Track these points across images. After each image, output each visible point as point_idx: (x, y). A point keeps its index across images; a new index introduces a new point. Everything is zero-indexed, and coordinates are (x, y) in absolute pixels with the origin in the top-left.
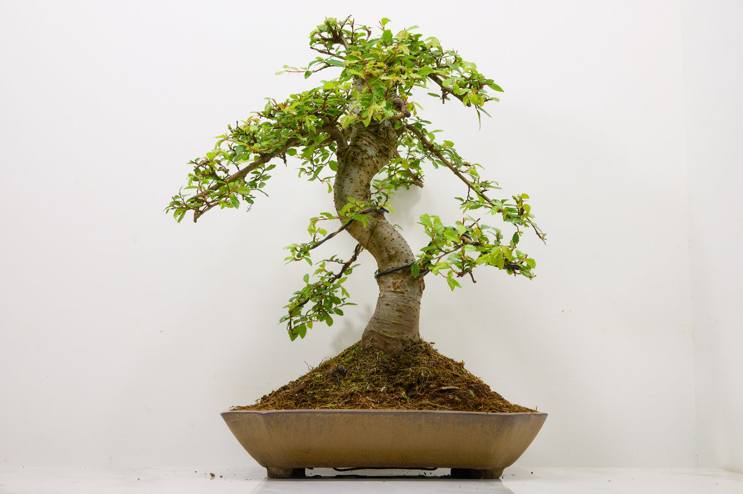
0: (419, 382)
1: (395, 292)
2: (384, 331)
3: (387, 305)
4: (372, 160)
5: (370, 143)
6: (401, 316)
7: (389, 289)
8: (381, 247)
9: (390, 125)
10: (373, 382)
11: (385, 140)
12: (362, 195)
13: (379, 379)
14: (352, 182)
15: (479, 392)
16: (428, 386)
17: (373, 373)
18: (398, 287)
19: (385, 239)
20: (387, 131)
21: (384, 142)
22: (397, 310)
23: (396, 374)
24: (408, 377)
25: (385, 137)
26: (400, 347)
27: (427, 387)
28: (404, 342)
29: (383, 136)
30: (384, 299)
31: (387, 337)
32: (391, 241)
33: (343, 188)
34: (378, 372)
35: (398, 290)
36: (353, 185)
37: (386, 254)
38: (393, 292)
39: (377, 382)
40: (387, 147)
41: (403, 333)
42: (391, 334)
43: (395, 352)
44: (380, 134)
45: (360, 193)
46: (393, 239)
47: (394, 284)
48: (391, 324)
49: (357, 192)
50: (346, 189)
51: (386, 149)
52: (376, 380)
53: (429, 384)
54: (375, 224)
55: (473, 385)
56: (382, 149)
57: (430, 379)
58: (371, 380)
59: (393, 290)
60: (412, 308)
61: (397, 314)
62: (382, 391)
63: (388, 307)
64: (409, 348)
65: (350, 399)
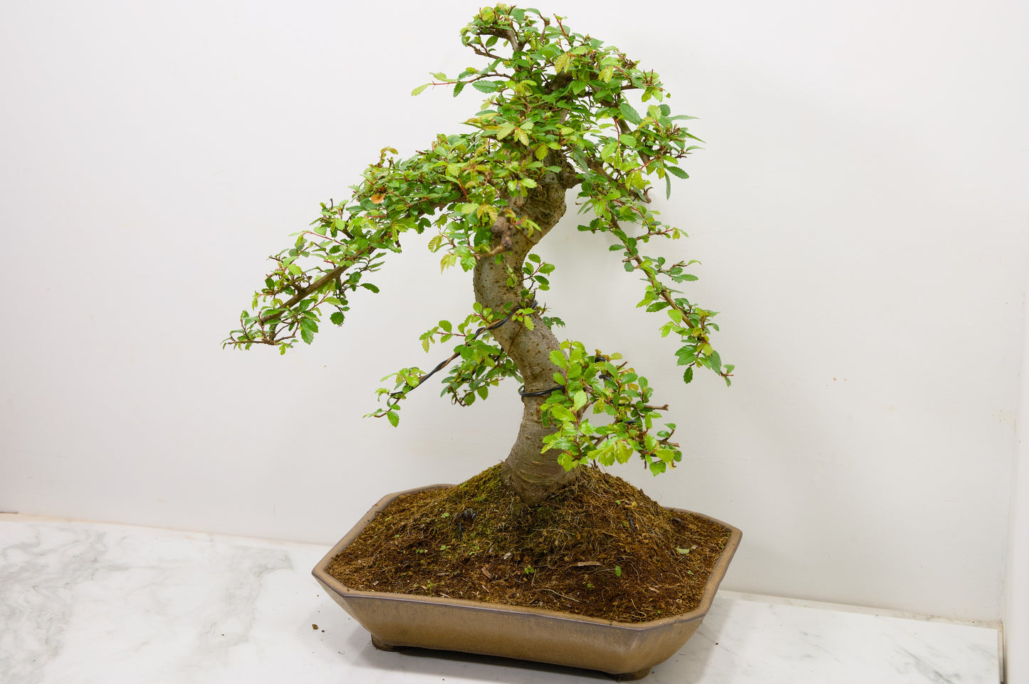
0: (552, 551)
1: (538, 423)
2: (521, 472)
3: (527, 438)
4: (522, 233)
7: (531, 418)
8: (523, 361)
9: (553, 179)
10: (498, 542)
11: (545, 202)
12: (504, 287)
13: (506, 539)
14: (492, 268)
15: (631, 566)
16: (561, 559)
17: (500, 530)
19: (528, 351)
20: (548, 191)
21: (543, 206)
22: (538, 447)
23: (529, 533)
24: (540, 543)
25: (544, 200)
26: (542, 494)
28: (546, 488)
29: (540, 198)
30: (525, 429)
31: (525, 481)
33: (480, 274)
34: (506, 529)
36: (493, 272)
37: (529, 371)
38: (536, 422)
40: (547, 212)
41: (545, 477)
42: (530, 477)
43: (534, 499)
44: (537, 196)
45: (502, 283)
46: (539, 352)
47: (538, 411)
48: (531, 464)
49: (497, 282)
50: (484, 276)
51: (546, 216)
52: (502, 541)
53: (564, 555)
54: (517, 330)
55: (624, 557)
56: (540, 216)
57: (567, 548)
58: (495, 540)
59: (536, 419)
62: (505, 558)
63: (529, 442)
64: (553, 494)
65: (461, 571)
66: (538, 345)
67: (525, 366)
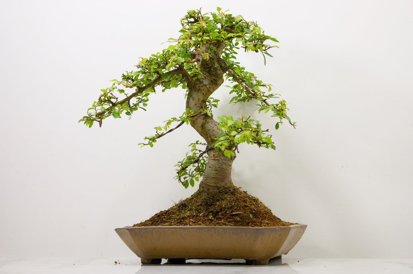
0: (221, 210)
1: (214, 160)
2: (207, 182)
3: (210, 167)
4: (206, 86)
5: (205, 78)
6: (217, 173)
7: (211, 158)
8: (207, 135)
9: (218, 66)
10: (198, 210)
11: (215, 75)
12: (199, 107)
13: (201, 209)
14: (193, 100)
15: (257, 215)
17: (198, 206)
18: (216, 157)
19: (209, 130)
20: (216, 70)
21: (214, 76)
22: (214, 170)
23: (211, 206)
24: (216, 207)
25: (215, 74)
26: (216, 190)
27: (225, 213)
28: (218, 188)
29: (213, 73)
30: (208, 164)
31: (209, 185)
32: (213, 131)
33: (189, 103)
34: (201, 205)
35: (216, 159)
36: (194, 101)
37: (210, 139)
38: (213, 160)
39: (200, 210)
40: (216, 79)
41: (218, 183)
42: (211, 183)
43: (213, 193)
44: (211, 72)
45: (198, 105)
46: (214, 130)
47: (214, 155)
48: (211, 178)
49: (196, 105)
50: (190, 103)
51: (215, 80)
52: (199, 210)
53: (227, 211)
54: (204, 122)
55: (254, 211)
56: (213, 80)
57: (228, 208)
58: (196, 210)
59: (213, 158)
60: (223, 168)
61: (215, 172)
62: (200, 215)
63: (210, 168)
64: (222, 191)
65: (181, 220)
66: (213, 128)
67: (208, 137)
